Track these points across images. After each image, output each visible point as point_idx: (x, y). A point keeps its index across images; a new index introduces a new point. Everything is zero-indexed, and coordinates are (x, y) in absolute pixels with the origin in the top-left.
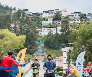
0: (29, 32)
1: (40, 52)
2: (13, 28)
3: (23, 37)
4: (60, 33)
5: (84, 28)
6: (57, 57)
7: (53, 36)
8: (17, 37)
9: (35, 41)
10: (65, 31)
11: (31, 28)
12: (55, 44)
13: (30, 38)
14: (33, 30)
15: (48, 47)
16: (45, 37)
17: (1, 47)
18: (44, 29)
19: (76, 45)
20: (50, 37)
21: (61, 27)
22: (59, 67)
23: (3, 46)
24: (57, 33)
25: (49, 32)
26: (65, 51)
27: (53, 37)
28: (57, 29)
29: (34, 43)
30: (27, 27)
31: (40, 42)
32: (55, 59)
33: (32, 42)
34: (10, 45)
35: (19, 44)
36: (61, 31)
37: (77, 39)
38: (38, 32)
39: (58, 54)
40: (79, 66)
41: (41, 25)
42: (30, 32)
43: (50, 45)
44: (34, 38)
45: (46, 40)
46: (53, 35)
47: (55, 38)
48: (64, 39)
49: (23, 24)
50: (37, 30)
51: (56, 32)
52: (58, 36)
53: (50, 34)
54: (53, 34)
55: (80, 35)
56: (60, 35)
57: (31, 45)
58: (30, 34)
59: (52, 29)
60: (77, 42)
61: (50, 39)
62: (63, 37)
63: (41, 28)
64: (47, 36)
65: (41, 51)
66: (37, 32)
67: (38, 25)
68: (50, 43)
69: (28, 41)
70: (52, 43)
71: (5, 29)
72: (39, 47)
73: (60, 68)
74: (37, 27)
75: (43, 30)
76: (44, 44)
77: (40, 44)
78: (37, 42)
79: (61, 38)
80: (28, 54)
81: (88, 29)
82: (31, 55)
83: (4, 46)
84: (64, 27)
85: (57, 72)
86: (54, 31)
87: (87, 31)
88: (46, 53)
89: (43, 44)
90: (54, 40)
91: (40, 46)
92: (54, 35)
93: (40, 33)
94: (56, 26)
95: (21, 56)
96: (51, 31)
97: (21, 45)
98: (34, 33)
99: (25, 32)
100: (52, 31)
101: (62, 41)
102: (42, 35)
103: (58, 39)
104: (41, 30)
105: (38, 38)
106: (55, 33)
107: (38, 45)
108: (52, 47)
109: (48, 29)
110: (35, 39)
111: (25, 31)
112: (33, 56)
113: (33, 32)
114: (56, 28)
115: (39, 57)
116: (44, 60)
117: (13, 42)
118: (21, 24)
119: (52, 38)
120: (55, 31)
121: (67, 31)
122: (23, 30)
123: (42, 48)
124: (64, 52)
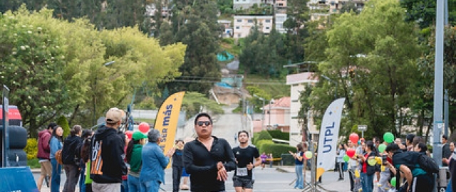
0: (197, 28)
1: (228, 85)
2: (152, 17)
3: (179, 49)
4: (282, 31)
5: (348, 24)
6: (273, 100)
7: (263, 38)
8: (161, 49)
9: (212, 54)
10: (298, 26)
11: (202, 17)
12: (270, 62)
13: (199, 46)
14: (207, 23)
15: (249, 69)
16: (242, 44)
17: (120, 78)
18: (239, 21)
19: (324, 71)
20: (255, 42)
21: (285, 15)
22: (280, 127)
23: (123, 76)
24: (274, 30)
25: (253, 28)
26: (297, 85)
27: (262, 42)
28: (274, 20)
29: (211, 59)
30: (191, 15)
31: (227, 57)
32: (268, 105)
33: (204, 56)
34: (143, 72)
35: (166, 69)
36: (285, 25)
37: (328, 54)
38: (222, 29)
39: (277, 90)
40: (328, 138)
41: (229, 9)
42: (199, 30)
43: (256, 64)
44: (212, 46)
45: (245, 52)
46: (263, 36)
47: (271, 45)
48: (294, 49)
49: (181, 6)
50: (219, 21)
51: (271, 28)
52: (278, 41)
53: (255, 34)
54: (262, 33)
55: (336, 44)
56: (282, 36)
57: (202, 66)
58: (201, 36)
59: (261, 20)
60: (326, 64)
61: (256, 48)
62: (292, 42)
63: (229, 16)
64: (248, 40)
65: (228, 81)
66: (219, 30)
67: (222, 7)
68: (256, 60)
69: (194, 53)
70: (261, 58)
71: (129, 27)
72: (224, 71)
73: (282, 130)
74: (219, 15)
75: (236, 24)
76: (238, 63)
77: (226, 63)
78: (220, 58)
79: (285, 46)
80: (194, 91)
81: (358, 26)
82: (201, 95)
83: (128, 76)
84: (295, 15)
85: (273, 143)
86: (266, 25)
87: (355, 34)
88: (245, 88)
89: (234, 62)
90: (267, 52)
91: (227, 68)
92: (267, 36)
93: (226, 30)
94: (273, 10)
95: (169, 112)
96: (258, 25)
97: (172, 71)
98: (209, 33)
99: (186, 28)
100: (261, 24)
101: (289, 54)
102: (232, 36)
103: (277, 46)
104: (230, 22)
105: (223, 46)
106: (268, 31)
107: (221, 65)
108: (261, 70)
109: (250, 21)
110: (212, 49)
111: (187, 25)
112: (208, 96)
113: (208, 29)
114: (272, 17)
115: (223, 97)
116: (238, 105)
117: (150, 64)
118: (175, 5)
119: (260, 44)
120: (270, 25)
121: (302, 26)
122: (181, 24)
123: (232, 72)
124: (294, 85)
